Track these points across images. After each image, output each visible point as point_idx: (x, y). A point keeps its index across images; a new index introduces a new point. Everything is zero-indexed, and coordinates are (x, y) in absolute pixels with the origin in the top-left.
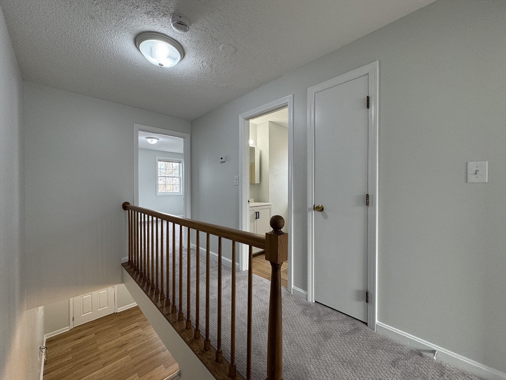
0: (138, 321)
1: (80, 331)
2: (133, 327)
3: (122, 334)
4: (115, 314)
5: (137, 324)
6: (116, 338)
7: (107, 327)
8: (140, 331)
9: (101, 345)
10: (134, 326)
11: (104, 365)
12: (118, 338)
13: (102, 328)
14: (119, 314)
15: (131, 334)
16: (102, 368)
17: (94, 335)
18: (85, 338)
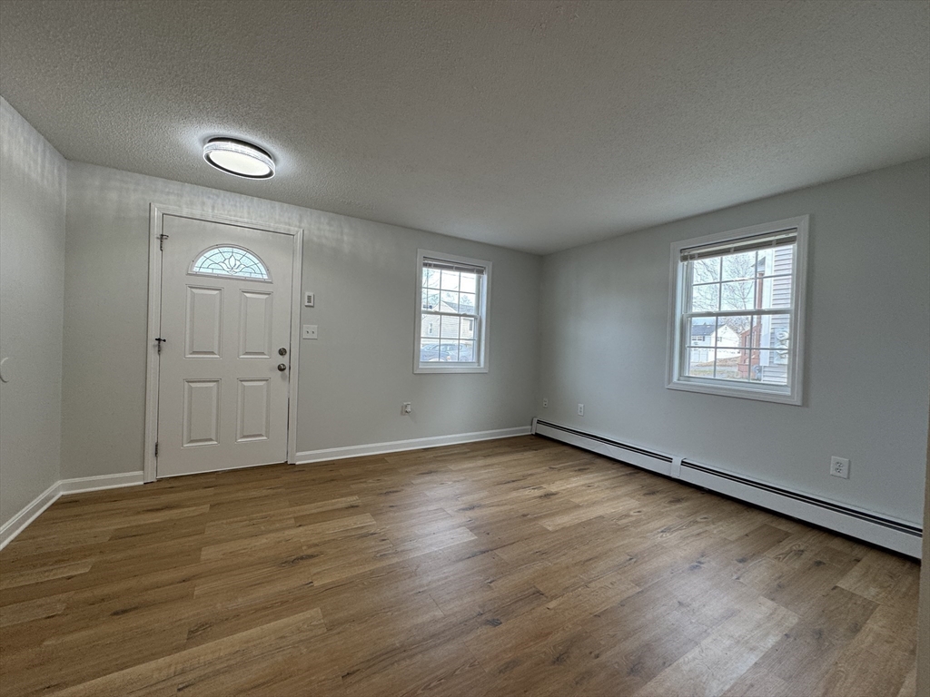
0: (358, 493)
1: (171, 492)
2: (340, 506)
3: (300, 521)
4: (286, 467)
5: (353, 500)
6: (277, 530)
7: (254, 493)
8: (364, 521)
9: (219, 542)
10: (344, 505)
11: (198, 632)
12: (284, 529)
13: (240, 494)
14: (296, 469)
15: (333, 528)
16: (184, 647)
17: (206, 508)
18: (176, 511)
